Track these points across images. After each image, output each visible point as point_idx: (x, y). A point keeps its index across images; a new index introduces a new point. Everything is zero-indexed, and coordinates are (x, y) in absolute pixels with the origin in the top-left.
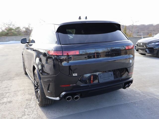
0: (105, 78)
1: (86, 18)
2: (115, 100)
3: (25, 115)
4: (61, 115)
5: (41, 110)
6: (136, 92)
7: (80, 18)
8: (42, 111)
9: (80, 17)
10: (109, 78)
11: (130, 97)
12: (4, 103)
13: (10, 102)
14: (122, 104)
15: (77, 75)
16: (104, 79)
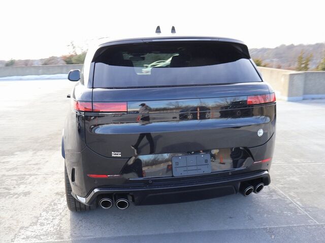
0: (190, 168)
1: (173, 30)
2: (231, 218)
3: (35, 224)
4: (99, 235)
5: (69, 219)
6: (290, 205)
7: (158, 30)
8: (71, 220)
9: (158, 28)
10: (199, 167)
11: (269, 216)
12: (16, 194)
13: (26, 194)
14: (239, 230)
15: (120, 156)
16: (185, 169)
